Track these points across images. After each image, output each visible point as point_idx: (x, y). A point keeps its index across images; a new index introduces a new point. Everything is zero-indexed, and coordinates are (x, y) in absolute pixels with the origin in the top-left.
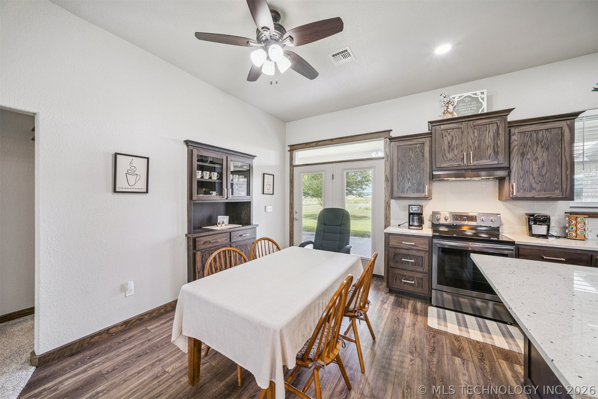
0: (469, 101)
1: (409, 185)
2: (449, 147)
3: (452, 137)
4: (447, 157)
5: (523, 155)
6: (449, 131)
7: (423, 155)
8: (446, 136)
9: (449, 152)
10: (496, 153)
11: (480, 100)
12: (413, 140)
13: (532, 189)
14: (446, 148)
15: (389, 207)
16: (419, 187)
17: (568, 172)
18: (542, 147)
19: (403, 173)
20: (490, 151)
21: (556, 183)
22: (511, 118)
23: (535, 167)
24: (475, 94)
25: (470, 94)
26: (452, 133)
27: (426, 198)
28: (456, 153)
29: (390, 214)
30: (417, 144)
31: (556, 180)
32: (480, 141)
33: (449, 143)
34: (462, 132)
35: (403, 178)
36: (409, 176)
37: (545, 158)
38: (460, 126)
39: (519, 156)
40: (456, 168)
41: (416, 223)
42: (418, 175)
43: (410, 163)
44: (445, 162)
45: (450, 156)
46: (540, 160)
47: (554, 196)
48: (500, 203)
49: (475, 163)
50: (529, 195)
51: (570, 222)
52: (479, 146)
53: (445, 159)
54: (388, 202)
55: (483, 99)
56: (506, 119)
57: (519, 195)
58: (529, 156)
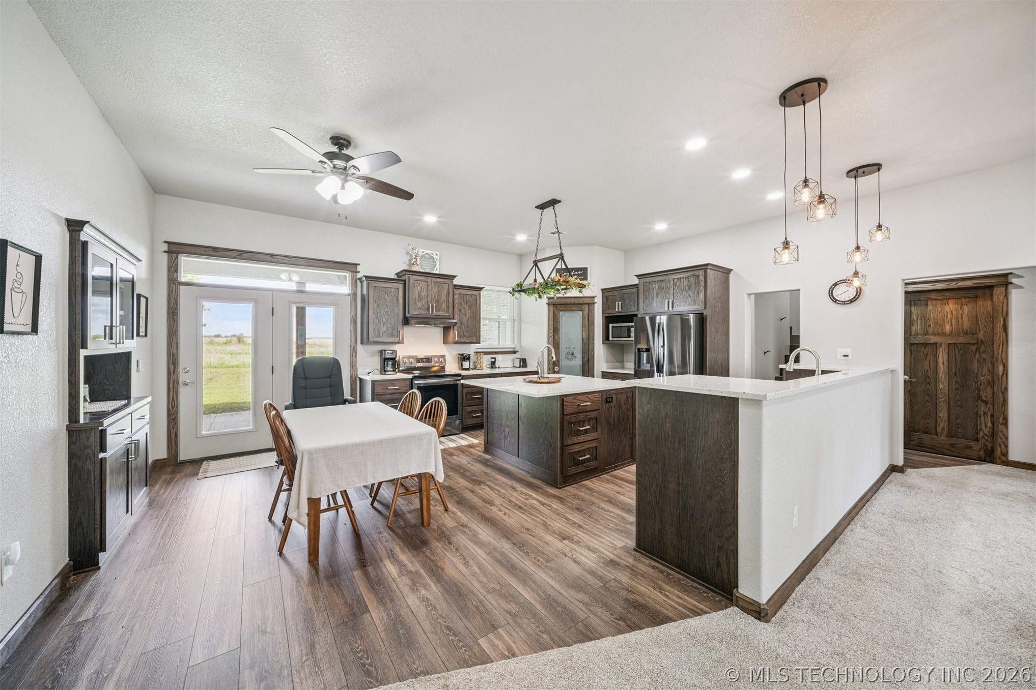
0: (428, 258)
1: (385, 329)
2: (419, 297)
3: (421, 288)
4: (417, 306)
5: (460, 310)
6: (419, 282)
7: (397, 301)
8: (417, 286)
9: (419, 301)
10: (448, 307)
11: (435, 260)
12: (389, 284)
13: (464, 335)
14: (417, 297)
15: (356, 353)
16: (394, 332)
17: (478, 325)
18: (468, 307)
19: (379, 316)
20: (444, 306)
21: (474, 332)
22: (456, 282)
23: (465, 320)
24: (432, 254)
25: (429, 252)
26: (421, 284)
27: (399, 343)
28: (424, 302)
29: (356, 361)
30: (392, 288)
31: (474, 330)
32: (439, 295)
33: (419, 293)
34: (428, 286)
35: (379, 322)
36: (384, 320)
37: (470, 314)
38: (427, 280)
39: (458, 311)
40: (424, 316)
41: (389, 368)
42: (393, 319)
43: (386, 307)
44: (416, 309)
45: (419, 305)
46: (467, 316)
47: (473, 341)
48: (444, 346)
49: (436, 313)
50: (463, 340)
51: (477, 358)
52: (438, 299)
54: (354, 348)
55: (437, 259)
56: (453, 282)
57: (458, 340)
58: (463, 312)
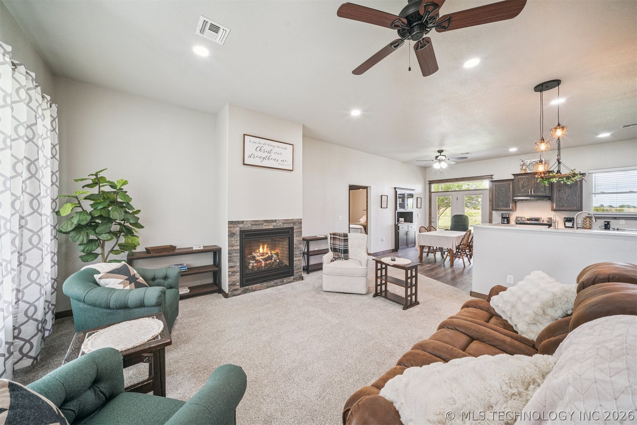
1: (502, 203)
2: (522, 186)
3: (524, 182)
4: (521, 191)
5: (559, 191)
6: (522, 179)
7: (509, 190)
8: (521, 181)
9: (522, 189)
10: (545, 190)
12: (504, 182)
13: (563, 206)
14: (521, 186)
15: (492, 215)
16: (507, 205)
17: (579, 199)
18: (568, 188)
19: (498, 198)
20: (543, 189)
21: (574, 203)
23: (565, 196)
24: (538, 161)
25: (535, 160)
26: (524, 180)
27: (510, 210)
28: (526, 189)
29: (492, 218)
30: (506, 184)
31: (574, 202)
32: (537, 184)
33: (522, 184)
34: (529, 180)
35: (498, 200)
36: (502, 200)
37: (569, 192)
38: (528, 177)
39: (557, 191)
41: (506, 222)
42: (507, 199)
43: (502, 193)
45: (523, 190)
46: (567, 193)
47: (573, 209)
48: (552, 212)
49: (535, 194)
50: (562, 209)
52: (537, 186)
53: (520, 192)
54: (491, 212)
57: (557, 209)
58: (562, 191)
